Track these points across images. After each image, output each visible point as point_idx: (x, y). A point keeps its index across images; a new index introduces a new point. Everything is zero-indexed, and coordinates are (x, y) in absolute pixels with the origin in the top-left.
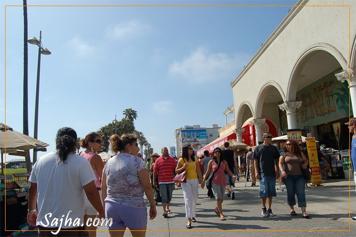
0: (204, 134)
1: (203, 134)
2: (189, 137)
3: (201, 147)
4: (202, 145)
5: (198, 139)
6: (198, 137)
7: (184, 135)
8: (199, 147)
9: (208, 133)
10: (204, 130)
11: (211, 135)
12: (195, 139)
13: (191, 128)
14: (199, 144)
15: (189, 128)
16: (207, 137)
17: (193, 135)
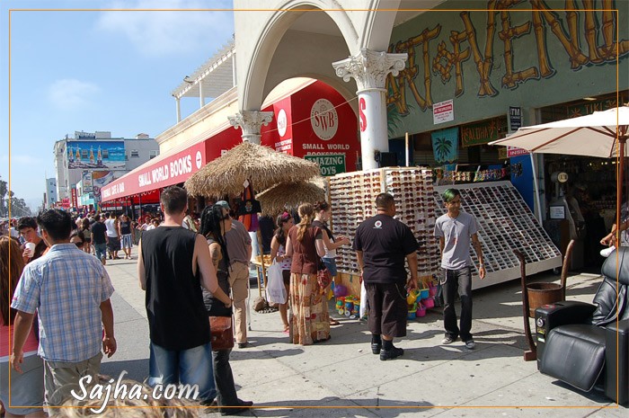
0: (120, 152)
1: (117, 152)
2: (85, 157)
3: (114, 179)
4: (115, 174)
5: (105, 162)
6: (105, 157)
7: (74, 152)
8: (108, 177)
9: (129, 150)
10: (120, 143)
11: (135, 155)
12: (100, 163)
13: (89, 137)
14: (106, 173)
15: (84, 137)
16: (126, 157)
17: (95, 152)
